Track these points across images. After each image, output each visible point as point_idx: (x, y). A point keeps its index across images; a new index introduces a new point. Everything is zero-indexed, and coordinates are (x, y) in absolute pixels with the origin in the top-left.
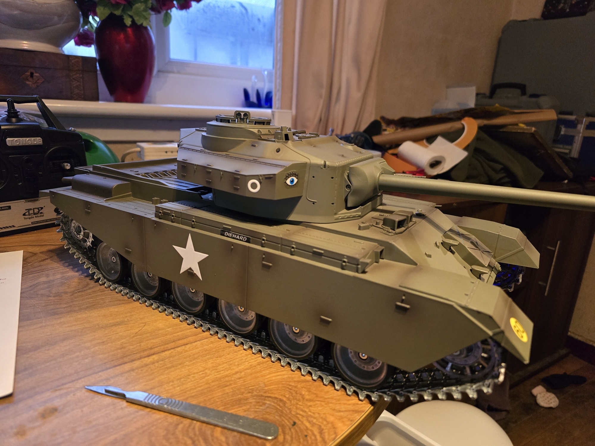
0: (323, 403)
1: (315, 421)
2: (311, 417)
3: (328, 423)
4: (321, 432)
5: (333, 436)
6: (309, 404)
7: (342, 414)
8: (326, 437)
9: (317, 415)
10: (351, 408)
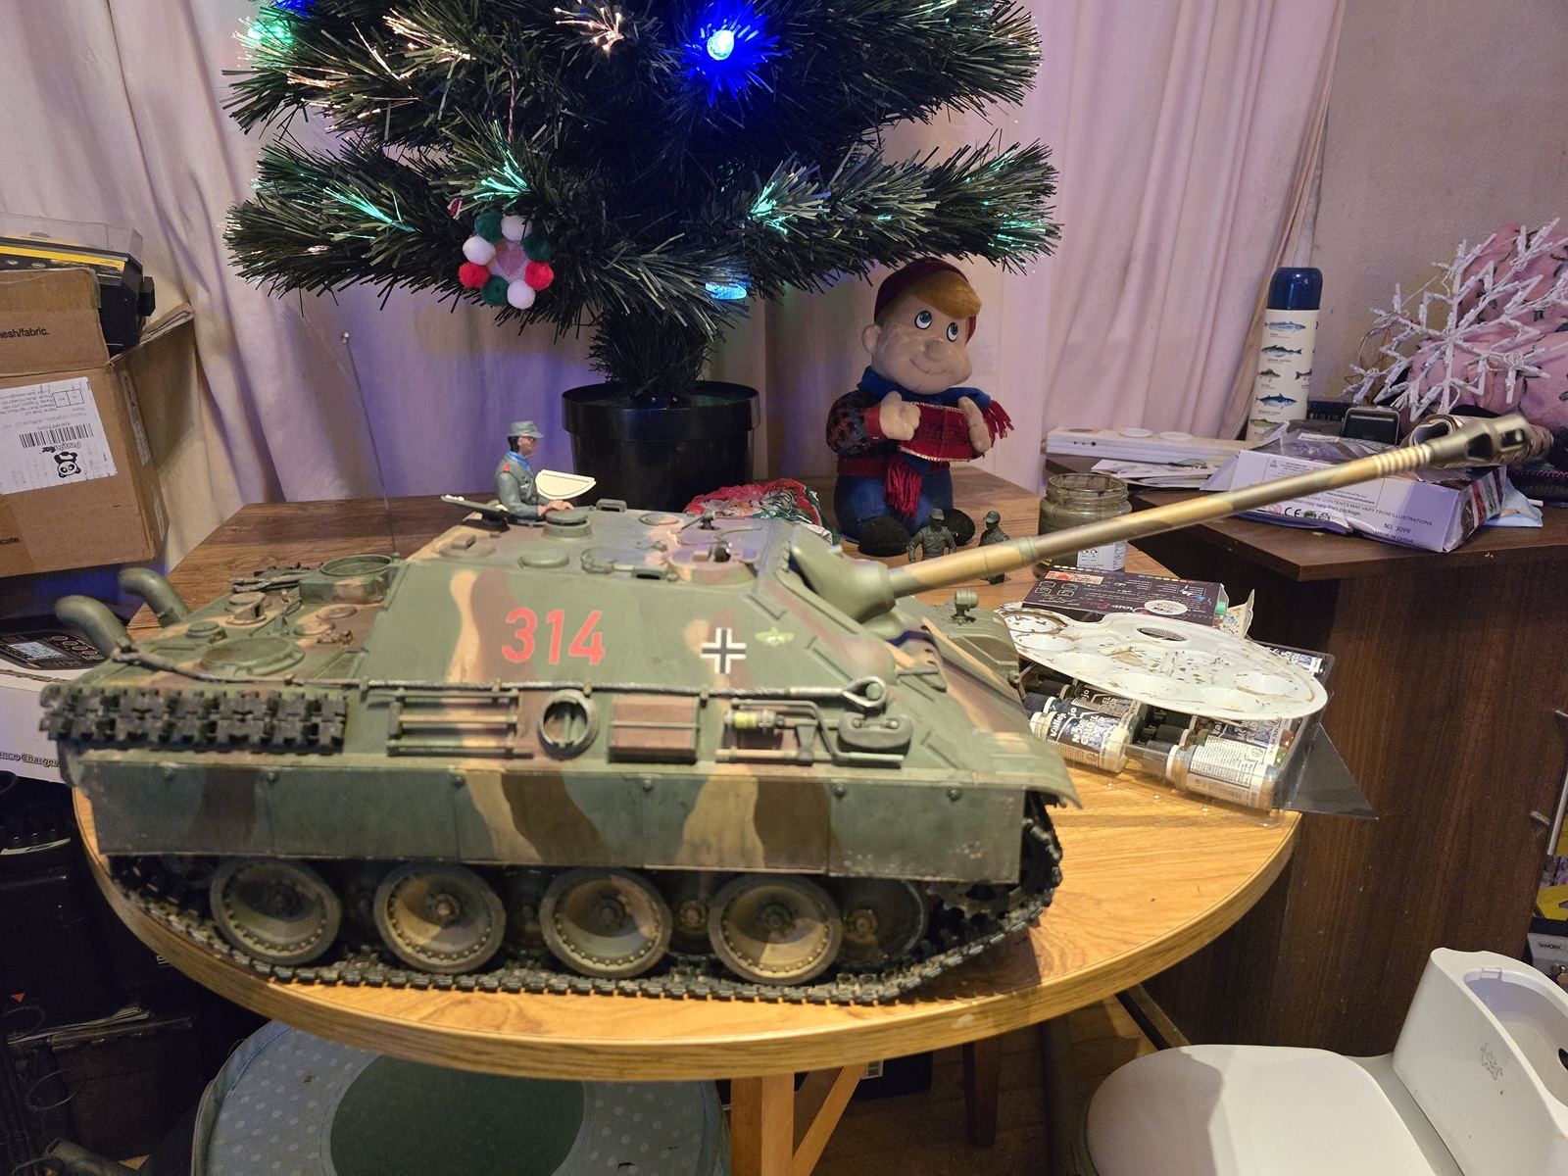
0: (1076, 923)
1: (1056, 941)
2: (1053, 935)
3: (1076, 947)
4: (1063, 955)
5: (1081, 963)
6: (1055, 920)
7: (1101, 941)
8: (1069, 962)
9: (1061, 935)
10: (1119, 936)
